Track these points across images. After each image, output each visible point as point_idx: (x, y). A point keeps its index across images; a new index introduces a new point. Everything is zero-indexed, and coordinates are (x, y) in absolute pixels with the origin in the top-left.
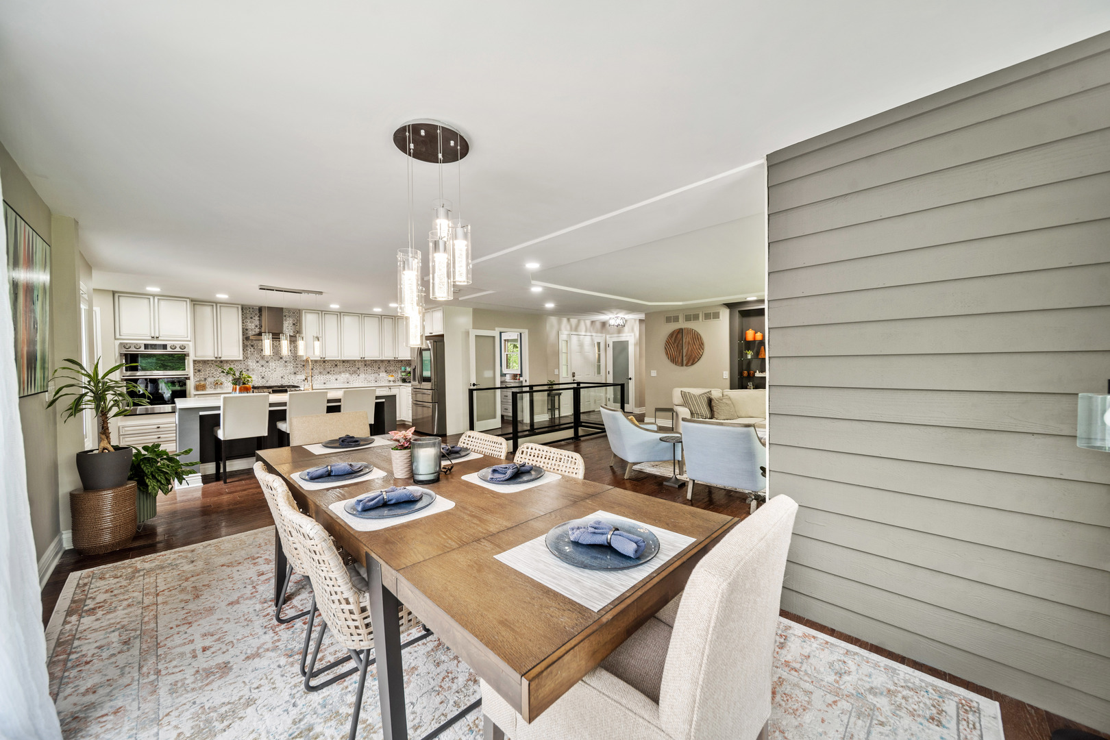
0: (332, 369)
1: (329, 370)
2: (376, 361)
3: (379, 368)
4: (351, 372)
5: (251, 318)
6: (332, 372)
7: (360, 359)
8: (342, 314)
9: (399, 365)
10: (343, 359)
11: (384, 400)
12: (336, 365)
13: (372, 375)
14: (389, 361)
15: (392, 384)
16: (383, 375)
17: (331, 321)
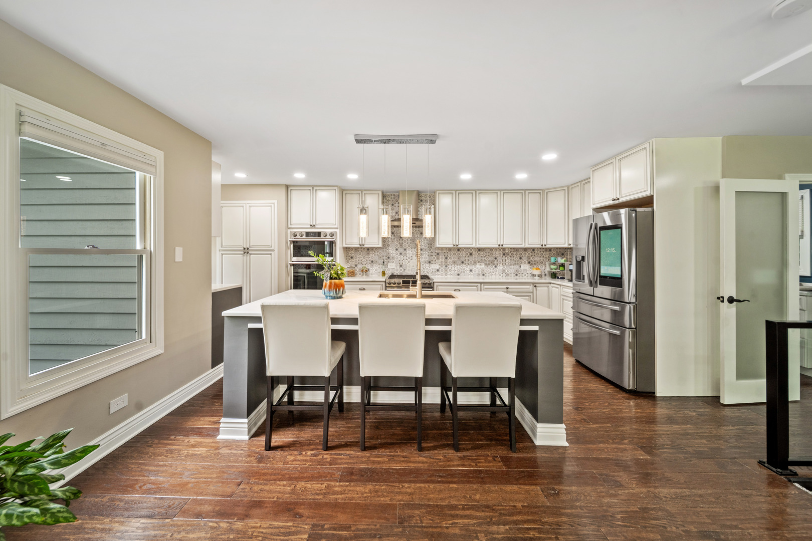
0: (467, 258)
1: (463, 259)
2: (516, 249)
3: (521, 258)
4: (488, 263)
5: (393, 205)
6: (467, 262)
7: (497, 246)
8: (478, 192)
9: (547, 254)
10: (478, 246)
11: (536, 328)
12: (471, 254)
13: (512, 267)
14: (533, 249)
15: (537, 279)
16: (525, 267)
17: (465, 201)
